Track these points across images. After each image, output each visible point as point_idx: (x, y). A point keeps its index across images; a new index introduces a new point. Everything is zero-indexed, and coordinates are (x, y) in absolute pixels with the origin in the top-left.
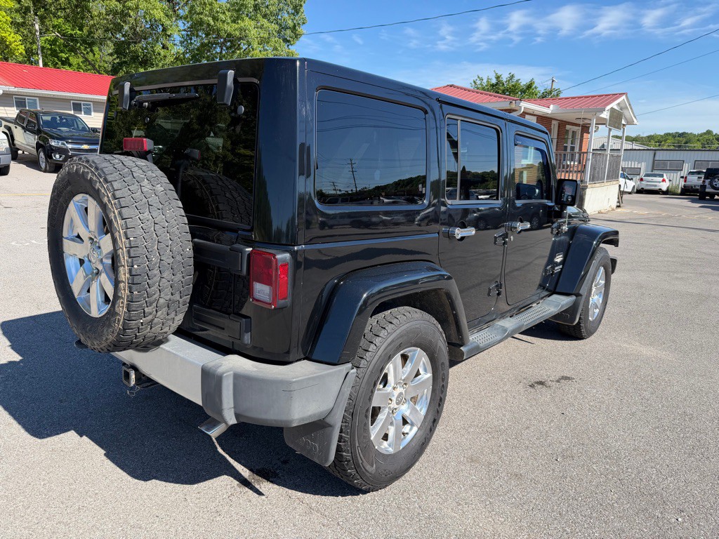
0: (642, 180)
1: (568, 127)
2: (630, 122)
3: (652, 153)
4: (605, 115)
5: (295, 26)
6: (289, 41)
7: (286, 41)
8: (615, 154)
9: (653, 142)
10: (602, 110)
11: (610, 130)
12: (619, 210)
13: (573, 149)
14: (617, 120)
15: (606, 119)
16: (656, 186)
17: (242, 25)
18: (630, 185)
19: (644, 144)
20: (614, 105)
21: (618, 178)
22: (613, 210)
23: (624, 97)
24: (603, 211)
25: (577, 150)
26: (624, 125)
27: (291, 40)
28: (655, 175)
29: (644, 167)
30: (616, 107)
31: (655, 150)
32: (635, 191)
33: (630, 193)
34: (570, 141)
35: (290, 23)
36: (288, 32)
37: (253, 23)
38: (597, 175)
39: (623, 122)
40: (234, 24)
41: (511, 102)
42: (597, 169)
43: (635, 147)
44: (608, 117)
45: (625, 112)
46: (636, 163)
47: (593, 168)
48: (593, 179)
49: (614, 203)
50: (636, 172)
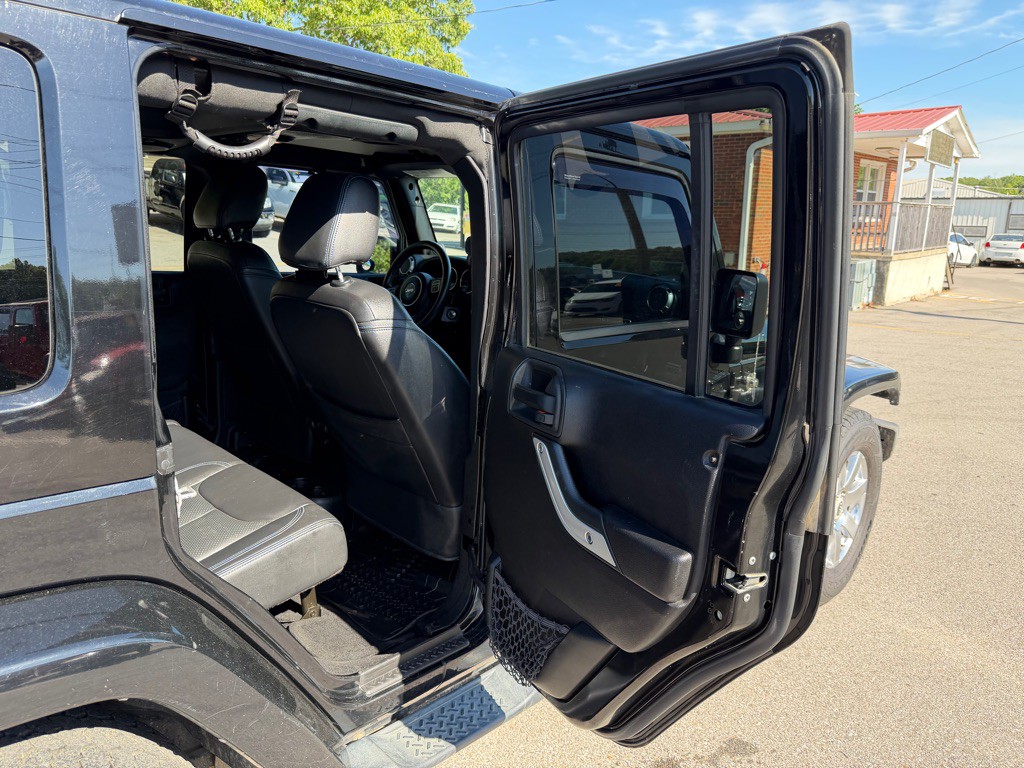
0: (988, 245)
1: (864, 162)
2: (967, 154)
3: (1006, 203)
4: (924, 141)
5: (456, 18)
6: (448, 41)
7: (444, 40)
8: (941, 204)
9: (1010, 187)
10: (917, 134)
11: (933, 166)
12: (947, 295)
13: (872, 197)
14: (943, 150)
15: (924, 149)
16: (1010, 254)
17: (377, 17)
18: (967, 254)
19: (996, 190)
20: (939, 125)
21: (946, 243)
22: (937, 294)
23: (956, 112)
24: (918, 297)
25: (879, 198)
26: (956, 158)
27: (452, 38)
28: (1010, 238)
29: (993, 225)
30: (942, 129)
31: (1011, 199)
32: (977, 262)
33: (968, 266)
34: (867, 185)
35: (449, 13)
36: (447, 27)
37: (393, 15)
38: (908, 239)
39: (956, 153)
40: (364, 17)
41: (762, 122)
42: (909, 230)
43: (978, 194)
44: (929, 146)
45: (959, 138)
46: (981, 218)
47: (902, 228)
48: (901, 245)
49: (938, 283)
50: (978, 233)
